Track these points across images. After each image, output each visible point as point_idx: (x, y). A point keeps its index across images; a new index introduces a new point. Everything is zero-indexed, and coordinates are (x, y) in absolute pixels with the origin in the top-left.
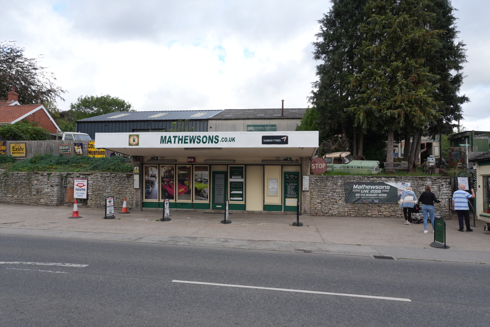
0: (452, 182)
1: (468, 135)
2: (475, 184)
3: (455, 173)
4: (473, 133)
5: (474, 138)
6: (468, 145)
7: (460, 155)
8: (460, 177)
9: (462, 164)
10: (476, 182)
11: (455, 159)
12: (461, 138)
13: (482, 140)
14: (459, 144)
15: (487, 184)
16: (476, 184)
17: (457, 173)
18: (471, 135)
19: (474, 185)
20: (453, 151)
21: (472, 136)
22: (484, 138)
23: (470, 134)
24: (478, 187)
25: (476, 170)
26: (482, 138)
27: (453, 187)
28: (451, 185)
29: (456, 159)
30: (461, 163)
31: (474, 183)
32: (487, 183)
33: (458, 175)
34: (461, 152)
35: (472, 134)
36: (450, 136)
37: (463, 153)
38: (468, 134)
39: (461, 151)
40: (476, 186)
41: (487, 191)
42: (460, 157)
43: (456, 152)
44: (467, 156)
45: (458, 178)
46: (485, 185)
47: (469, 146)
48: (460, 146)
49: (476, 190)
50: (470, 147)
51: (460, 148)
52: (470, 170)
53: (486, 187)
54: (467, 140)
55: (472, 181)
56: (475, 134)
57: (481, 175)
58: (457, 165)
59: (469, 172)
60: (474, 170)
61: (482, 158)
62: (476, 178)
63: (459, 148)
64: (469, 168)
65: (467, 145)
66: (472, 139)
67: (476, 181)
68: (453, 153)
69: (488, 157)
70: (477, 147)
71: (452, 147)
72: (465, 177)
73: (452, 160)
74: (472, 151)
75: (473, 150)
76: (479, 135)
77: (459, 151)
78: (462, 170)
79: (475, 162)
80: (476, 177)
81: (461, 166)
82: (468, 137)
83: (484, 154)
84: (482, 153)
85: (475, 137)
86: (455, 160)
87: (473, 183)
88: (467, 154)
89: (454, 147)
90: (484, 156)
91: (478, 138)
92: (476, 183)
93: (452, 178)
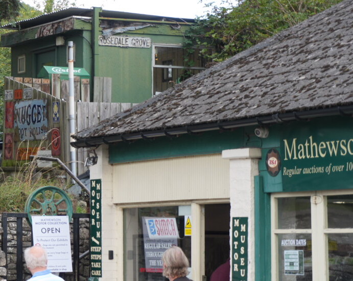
0: (9, 237)
1: (77, 26)
2: (95, 245)
3: (23, 194)
4: (97, 18)
5: (99, 42)
6: (79, 71)
7: (47, 116)
8: (39, 213)
9: (53, 155)
10: (98, 235)
11: (28, 132)
12: (53, 38)
13: (127, 51)
14: (46, 67)
15: (137, 245)
16: (100, 245)
17: (30, 196)
18: (88, 27)
19: (93, 249)
20: (19, 95)
21: (92, 32)
22: (137, 45)
23: (84, 21)
24: (105, 257)
25: (98, 181)
26: (130, 41)
27: (15, 258)
28: (7, 253)
29: (31, 133)
30: (48, 153)
31: (93, 239)
32: (137, 240)
33: (34, 204)
34: (49, 103)
35: (92, 23)
36: (9, 27)
37: (56, 109)
38: (77, 23)
39: (48, 99)
40: (100, 253)
41: (140, 274)
42: (44, 122)
43: (31, 103)
44: (73, 122)
45: (35, 219)
46: (130, 248)
47: (82, 77)
48: (46, 75)
49: (100, 269)
50: (84, 80)
51: (45, 81)
52: (81, 182)
53: (134, 258)
54: (72, 51)
55: (84, 232)
56: (102, 21)
57: (117, 204)
58: (31, 159)
59: (77, 190)
60: (94, 184)
61: (121, 130)
62: (100, 220)
63: (42, 85)
64: (80, 174)
65: (72, 71)
66: (92, 45)
67: (100, 230)
68: (19, 106)
69: (141, 128)
70: (110, 79)
71: (18, 80)
72: (59, 213)
73: (17, 136)
74: (92, 100)
75: (95, 97)
76: (119, 30)
77: (44, 98)
78: (51, 185)
79: (97, 146)
80: (100, 215)
81: (49, 165)
82: (75, 35)
83: (129, 113)
84: (126, 106)
85: (104, 38)
86: (27, 136)
87: (90, 239)
88: (72, 112)
89: (27, 79)
90: (128, 120)
91: (113, 40)
92: (100, 240)
93: (12, 219)
